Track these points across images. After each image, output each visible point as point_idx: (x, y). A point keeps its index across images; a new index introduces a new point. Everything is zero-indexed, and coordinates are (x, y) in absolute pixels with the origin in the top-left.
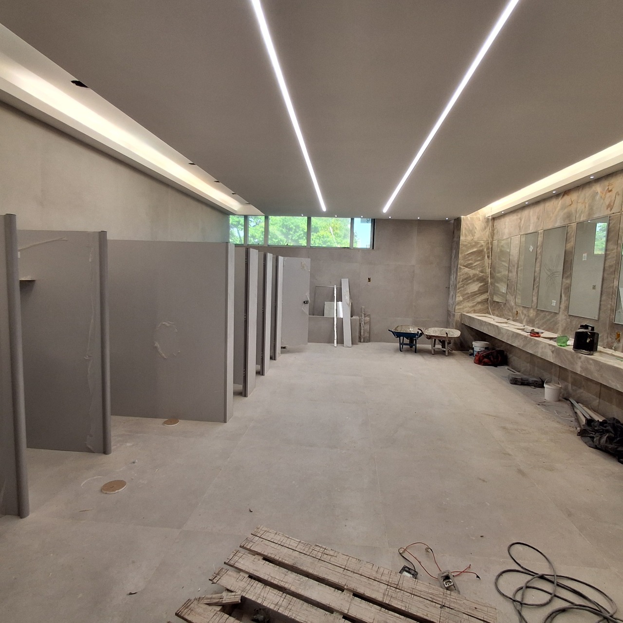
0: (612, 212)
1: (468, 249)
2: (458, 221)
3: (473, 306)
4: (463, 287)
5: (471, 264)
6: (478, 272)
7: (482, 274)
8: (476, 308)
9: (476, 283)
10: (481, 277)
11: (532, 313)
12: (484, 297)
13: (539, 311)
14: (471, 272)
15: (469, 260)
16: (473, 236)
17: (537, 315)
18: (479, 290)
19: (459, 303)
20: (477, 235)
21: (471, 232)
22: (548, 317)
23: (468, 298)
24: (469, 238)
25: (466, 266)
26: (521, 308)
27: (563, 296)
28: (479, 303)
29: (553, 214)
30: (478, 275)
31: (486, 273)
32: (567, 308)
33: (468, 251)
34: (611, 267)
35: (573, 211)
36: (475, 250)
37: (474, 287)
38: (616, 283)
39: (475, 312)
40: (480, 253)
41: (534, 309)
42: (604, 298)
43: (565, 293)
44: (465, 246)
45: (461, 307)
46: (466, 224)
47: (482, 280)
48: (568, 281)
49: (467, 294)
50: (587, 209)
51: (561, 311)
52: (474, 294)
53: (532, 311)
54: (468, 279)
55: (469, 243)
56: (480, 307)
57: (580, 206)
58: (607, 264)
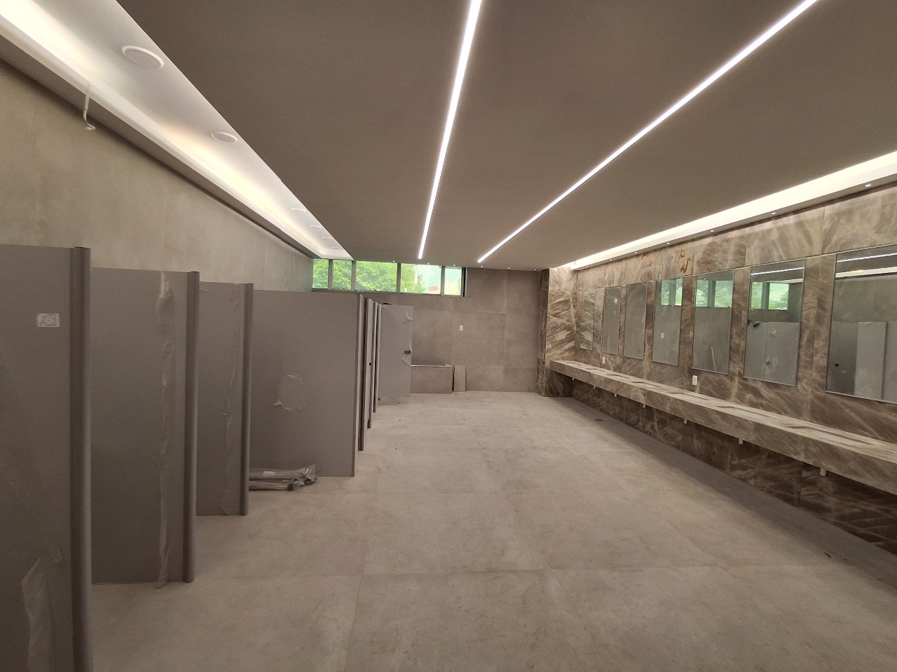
0: (685, 274)
1: (556, 298)
2: (546, 273)
3: (561, 354)
4: (552, 335)
5: (559, 313)
6: (565, 322)
7: (568, 323)
8: (564, 356)
9: (564, 331)
10: (568, 326)
11: (619, 360)
12: (572, 344)
13: (625, 359)
14: (559, 321)
15: (557, 309)
16: (560, 286)
17: (624, 361)
18: (566, 338)
19: (549, 351)
20: (563, 286)
21: (558, 283)
22: (634, 363)
23: (557, 345)
24: (557, 288)
25: (554, 316)
26: (608, 356)
27: (647, 344)
28: (566, 350)
29: (635, 271)
30: (565, 324)
31: (572, 322)
32: (651, 356)
33: (555, 300)
34: (686, 320)
35: (653, 271)
36: (562, 299)
37: (562, 335)
38: (691, 335)
39: (563, 359)
40: (566, 302)
41: (620, 357)
42: (682, 347)
43: (648, 343)
44: (553, 295)
45: (551, 354)
46: (554, 275)
47: (568, 328)
48: (651, 332)
49: (556, 341)
50: (664, 269)
51: (645, 357)
52: (562, 342)
53: (618, 358)
54: (556, 328)
55: (556, 293)
56: (567, 354)
57: (658, 268)
58: (684, 318)
